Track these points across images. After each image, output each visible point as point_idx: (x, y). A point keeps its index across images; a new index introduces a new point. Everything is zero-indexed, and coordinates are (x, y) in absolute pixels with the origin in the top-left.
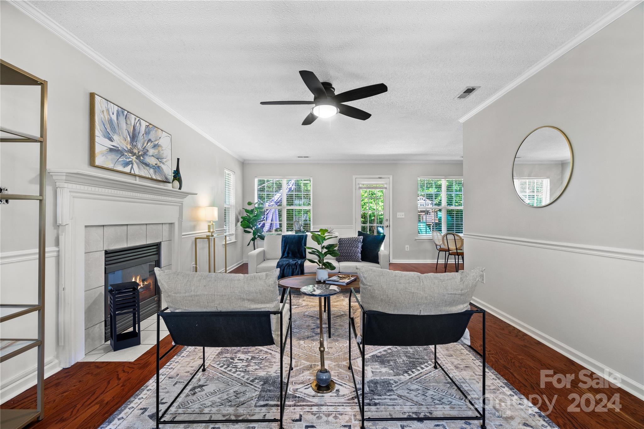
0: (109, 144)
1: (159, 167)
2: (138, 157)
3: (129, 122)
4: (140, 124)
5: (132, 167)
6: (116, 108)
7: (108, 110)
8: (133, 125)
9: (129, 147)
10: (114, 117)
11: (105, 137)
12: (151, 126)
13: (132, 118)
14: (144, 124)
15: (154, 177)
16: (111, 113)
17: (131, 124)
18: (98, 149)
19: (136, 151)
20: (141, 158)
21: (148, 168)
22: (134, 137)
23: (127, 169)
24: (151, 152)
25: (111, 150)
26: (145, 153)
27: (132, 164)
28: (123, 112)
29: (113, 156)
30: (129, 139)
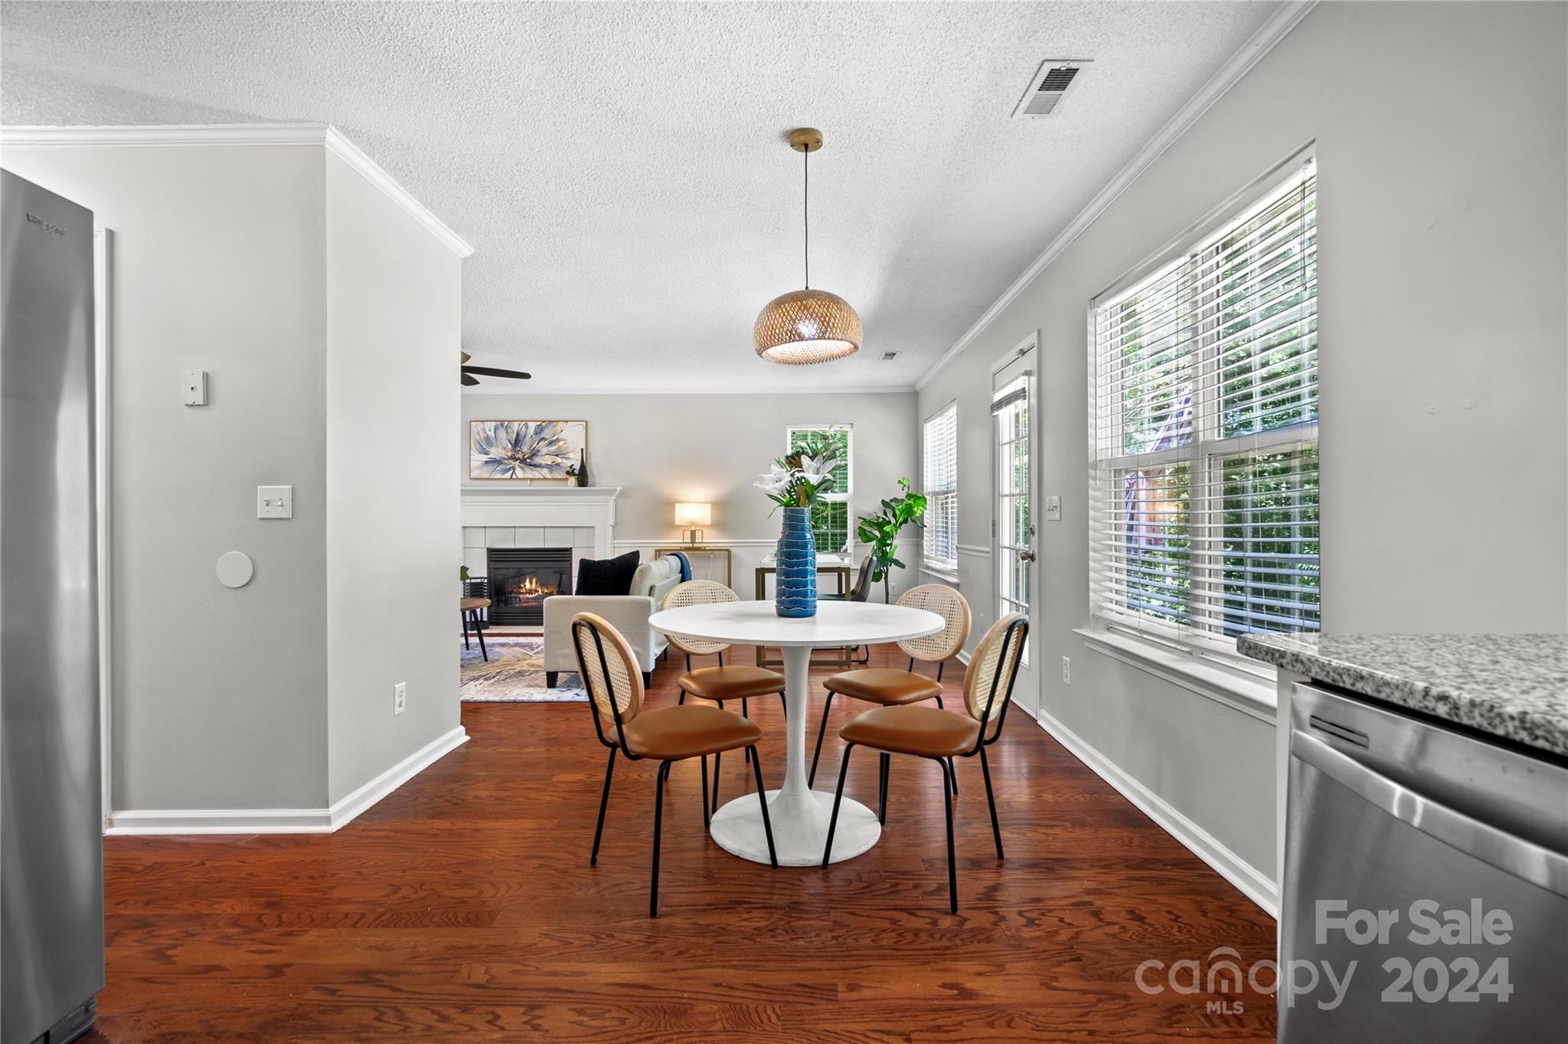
0: (485, 458)
1: (558, 464)
2: (523, 461)
3: (510, 431)
4: (527, 427)
5: (514, 472)
6: (494, 424)
7: (484, 430)
8: (516, 431)
9: (509, 454)
10: (492, 434)
11: (480, 453)
12: (544, 424)
13: (515, 427)
14: (532, 426)
15: (549, 476)
16: (487, 431)
17: (513, 432)
18: (474, 464)
19: (520, 456)
20: (528, 461)
21: (538, 469)
22: (517, 442)
23: (508, 475)
24: (544, 450)
25: (487, 462)
26: (534, 453)
27: (514, 469)
28: (502, 425)
29: (490, 467)
30: (510, 446)
